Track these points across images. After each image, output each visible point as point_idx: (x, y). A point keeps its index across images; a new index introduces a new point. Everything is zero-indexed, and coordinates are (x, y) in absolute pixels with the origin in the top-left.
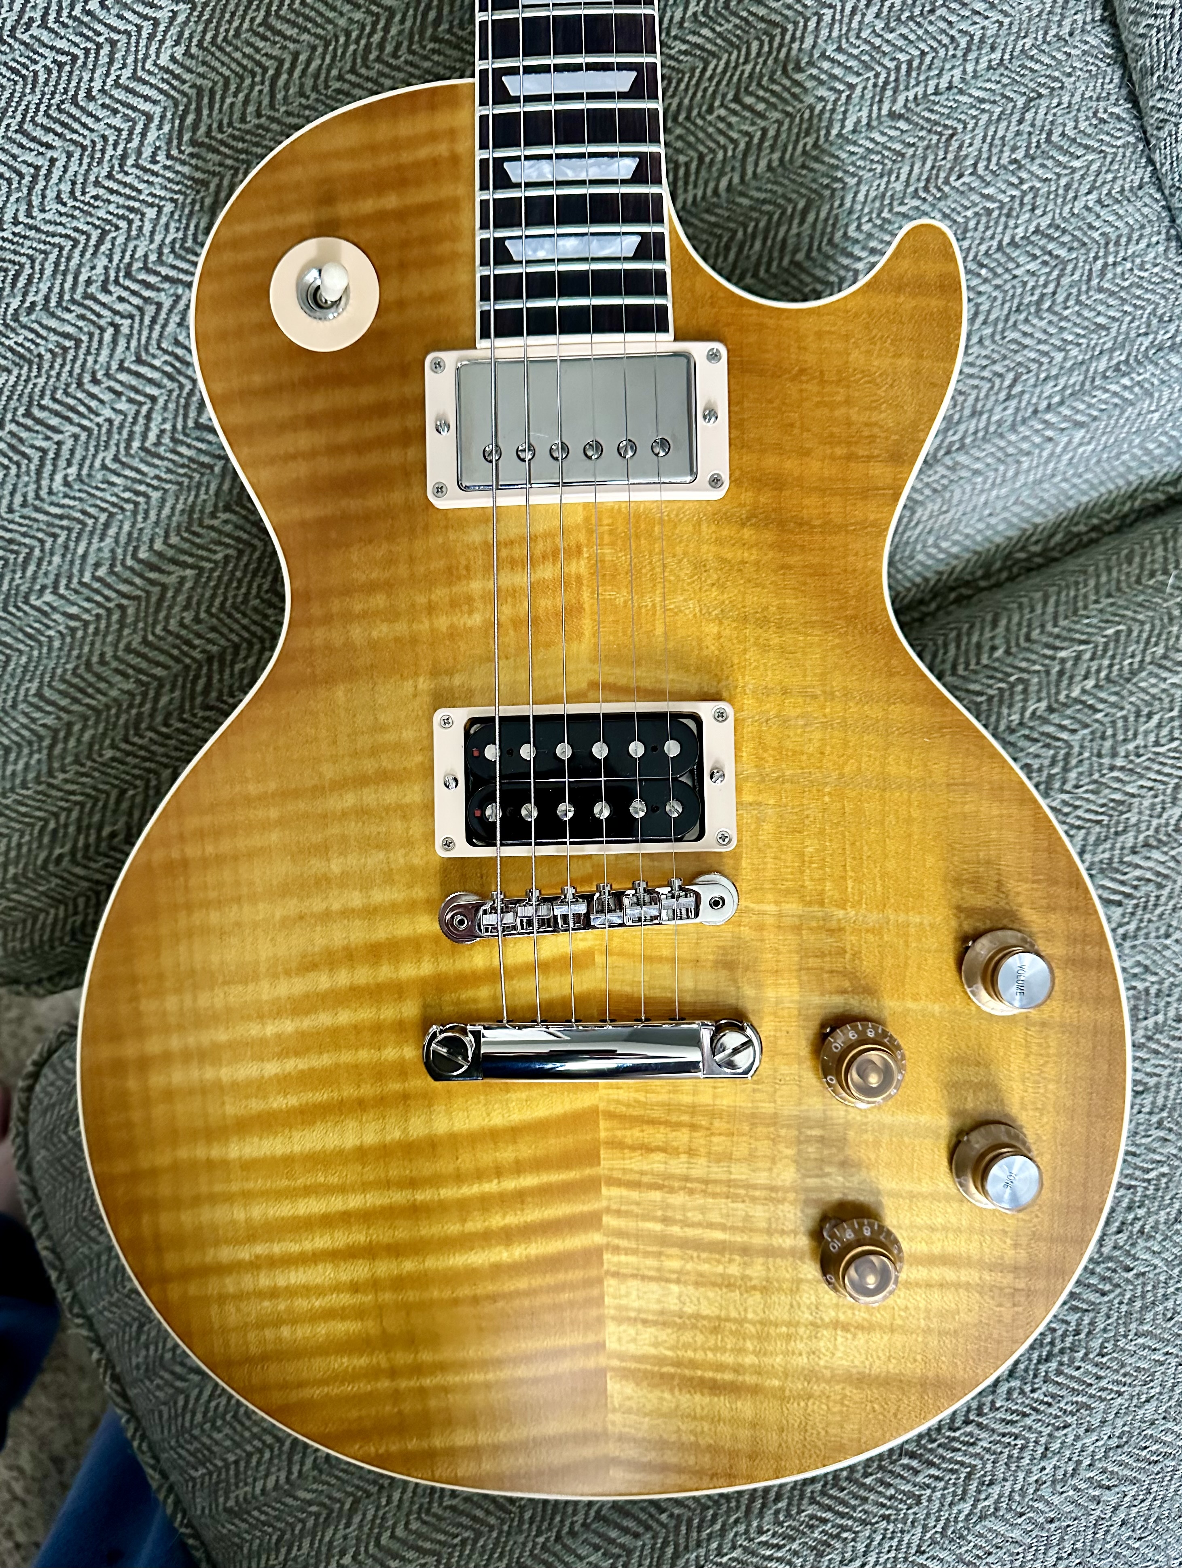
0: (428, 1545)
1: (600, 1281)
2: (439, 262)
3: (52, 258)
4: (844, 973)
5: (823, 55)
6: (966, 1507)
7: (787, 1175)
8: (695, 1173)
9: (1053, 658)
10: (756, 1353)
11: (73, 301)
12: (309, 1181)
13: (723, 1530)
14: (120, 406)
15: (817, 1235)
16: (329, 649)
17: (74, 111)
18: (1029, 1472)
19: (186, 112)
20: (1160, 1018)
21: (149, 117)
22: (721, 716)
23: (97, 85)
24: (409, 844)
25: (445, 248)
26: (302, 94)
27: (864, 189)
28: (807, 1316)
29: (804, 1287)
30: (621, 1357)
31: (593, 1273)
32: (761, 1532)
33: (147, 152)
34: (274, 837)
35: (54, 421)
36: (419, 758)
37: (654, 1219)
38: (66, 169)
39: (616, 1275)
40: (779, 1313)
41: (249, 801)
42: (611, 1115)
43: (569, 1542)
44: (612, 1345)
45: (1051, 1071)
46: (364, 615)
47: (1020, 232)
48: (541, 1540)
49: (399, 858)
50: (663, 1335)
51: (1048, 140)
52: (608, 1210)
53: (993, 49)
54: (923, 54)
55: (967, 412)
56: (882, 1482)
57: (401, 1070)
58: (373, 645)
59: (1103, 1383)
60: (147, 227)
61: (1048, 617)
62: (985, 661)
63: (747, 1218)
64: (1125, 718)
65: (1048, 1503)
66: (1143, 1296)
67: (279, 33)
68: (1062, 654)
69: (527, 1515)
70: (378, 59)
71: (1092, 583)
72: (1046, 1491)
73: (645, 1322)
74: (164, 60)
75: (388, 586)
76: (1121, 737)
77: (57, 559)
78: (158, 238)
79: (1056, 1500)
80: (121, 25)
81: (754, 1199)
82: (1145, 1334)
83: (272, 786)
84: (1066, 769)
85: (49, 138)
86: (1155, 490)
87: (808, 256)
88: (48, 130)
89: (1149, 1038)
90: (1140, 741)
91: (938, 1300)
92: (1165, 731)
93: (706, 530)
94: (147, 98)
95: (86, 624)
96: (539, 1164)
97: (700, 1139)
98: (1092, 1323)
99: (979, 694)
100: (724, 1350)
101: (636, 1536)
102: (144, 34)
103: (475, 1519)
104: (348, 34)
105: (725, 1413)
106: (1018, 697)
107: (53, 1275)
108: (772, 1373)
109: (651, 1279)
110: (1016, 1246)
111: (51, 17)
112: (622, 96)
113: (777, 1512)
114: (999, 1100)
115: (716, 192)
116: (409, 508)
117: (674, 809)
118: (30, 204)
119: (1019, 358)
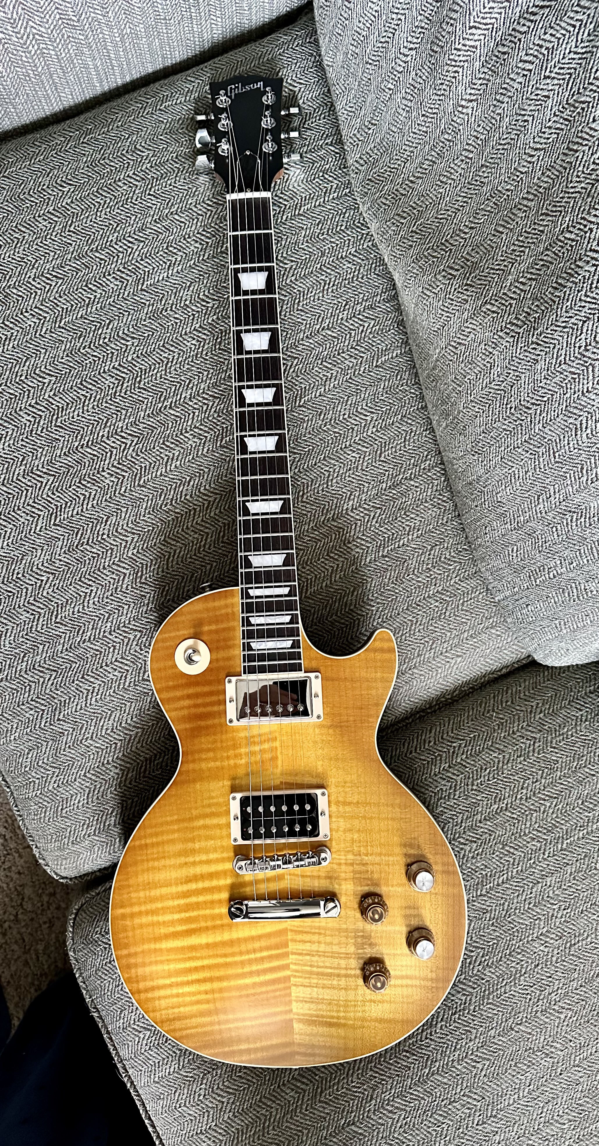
0: (231, 1091)
1: (290, 988)
2: (229, 647)
3: (92, 623)
4: (368, 879)
5: (358, 537)
6: (427, 1071)
7: (352, 949)
8: (320, 949)
9: (451, 746)
10: (344, 1012)
11: (99, 638)
12: (190, 955)
13: (338, 1082)
14: (115, 674)
15: (363, 969)
16: (194, 770)
17: (99, 573)
18: (449, 1057)
19: (138, 572)
20: (492, 885)
21: (125, 574)
22: (323, 794)
23: (107, 564)
24: (221, 838)
25: (231, 642)
26: (177, 564)
27: (374, 582)
28: (361, 998)
29: (359, 987)
30: (298, 1014)
31: (287, 985)
32: (352, 1082)
33: (124, 586)
34: (176, 835)
35: (92, 680)
36: (225, 808)
37: (307, 966)
38: (96, 593)
39: (295, 985)
40: (351, 997)
41: (167, 823)
42: (292, 931)
43: (283, 1088)
44: (295, 1010)
45: (439, 910)
46: (206, 759)
47: (431, 592)
48: (272, 1087)
49: (219, 843)
50: (312, 1006)
51: (440, 560)
52: (292, 963)
53: (418, 530)
54: (393, 534)
55: (416, 655)
56: (396, 1062)
57: (220, 916)
58: (209, 769)
59: (475, 1022)
60: (125, 612)
61: (450, 729)
62: (426, 747)
63: (339, 964)
64: (477, 770)
65: (457, 1069)
66: (489, 989)
67: (170, 543)
68: (454, 745)
69: (267, 1078)
70: (204, 550)
71: (466, 715)
72: (455, 1064)
73: (306, 1001)
74: (130, 555)
75: (213, 750)
76: (475, 778)
77: (92, 728)
78: (129, 616)
79: (459, 1067)
80: (115, 543)
81: (341, 958)
82: (490, 1003)
83: (176, 817)
84: (455, 791)
85: (90, 583)
86: (493, 673)
87: (355, 607)
88: (90, 580)
89: (488, 893)
90: (482, 779)
91: (405, 991)
92: (491, 775)
93: (317, 731)
94: (124, 568)
95: (103, 750)
96: (268, 948)
97: (322, 938)
98: (470, 1000)
99: (424, 760)
100: (333, 1011)
101: (307, 1085)
102: (123, 546)
103: (248, 1080)
104: (193, 542)
105: (335, 1034)
106: (438, 762)
107: (84, 992)
108: (350, 1019)
109: (307, 986)
110: (431, 971)
111: (90, 541)
112: (286, 596)
113: (358, 1075)
114: (423, 921)
115: (321, 588)
116: (221, 725)
117: (309, 828)
118: (84, 606)
119: (433, 635)
